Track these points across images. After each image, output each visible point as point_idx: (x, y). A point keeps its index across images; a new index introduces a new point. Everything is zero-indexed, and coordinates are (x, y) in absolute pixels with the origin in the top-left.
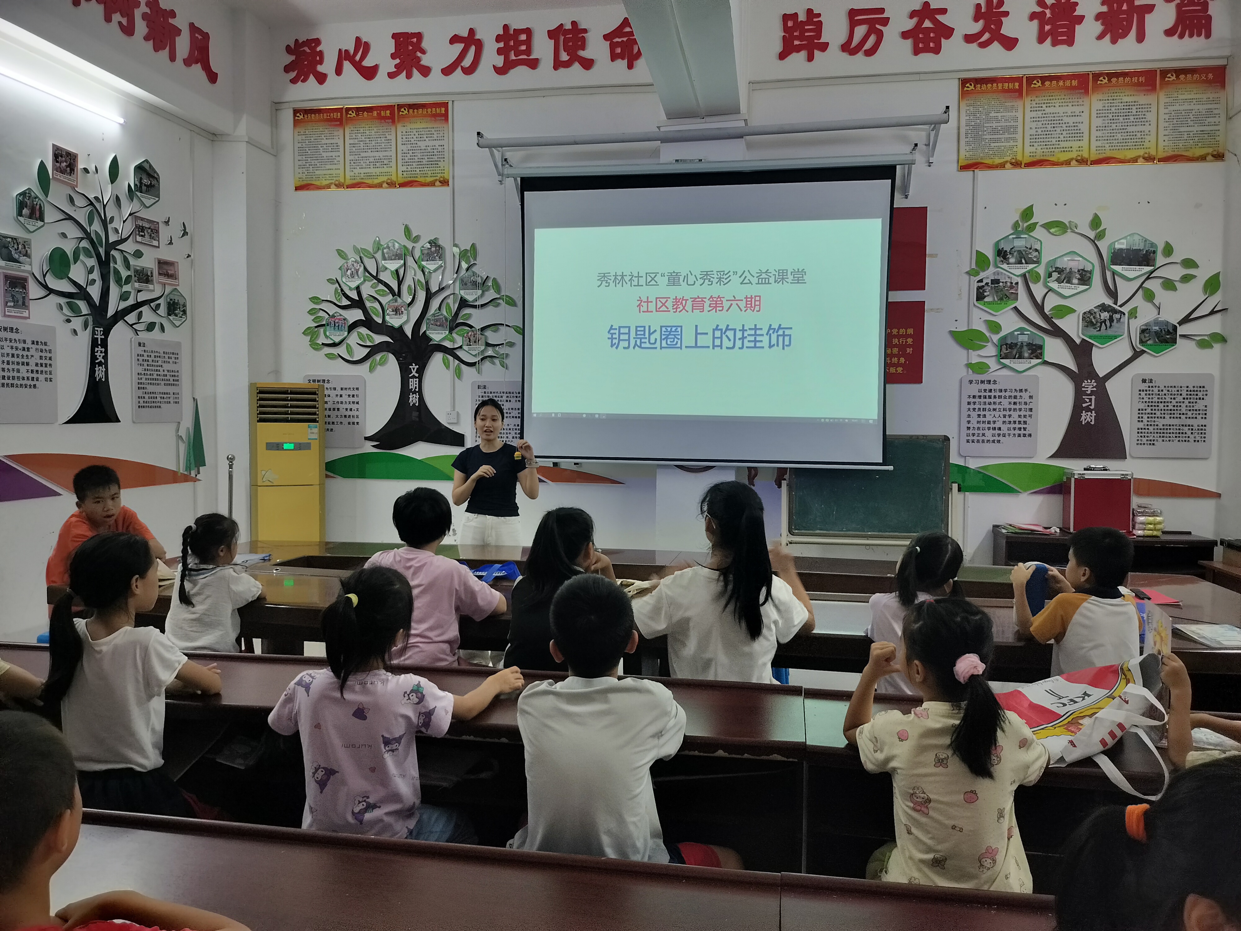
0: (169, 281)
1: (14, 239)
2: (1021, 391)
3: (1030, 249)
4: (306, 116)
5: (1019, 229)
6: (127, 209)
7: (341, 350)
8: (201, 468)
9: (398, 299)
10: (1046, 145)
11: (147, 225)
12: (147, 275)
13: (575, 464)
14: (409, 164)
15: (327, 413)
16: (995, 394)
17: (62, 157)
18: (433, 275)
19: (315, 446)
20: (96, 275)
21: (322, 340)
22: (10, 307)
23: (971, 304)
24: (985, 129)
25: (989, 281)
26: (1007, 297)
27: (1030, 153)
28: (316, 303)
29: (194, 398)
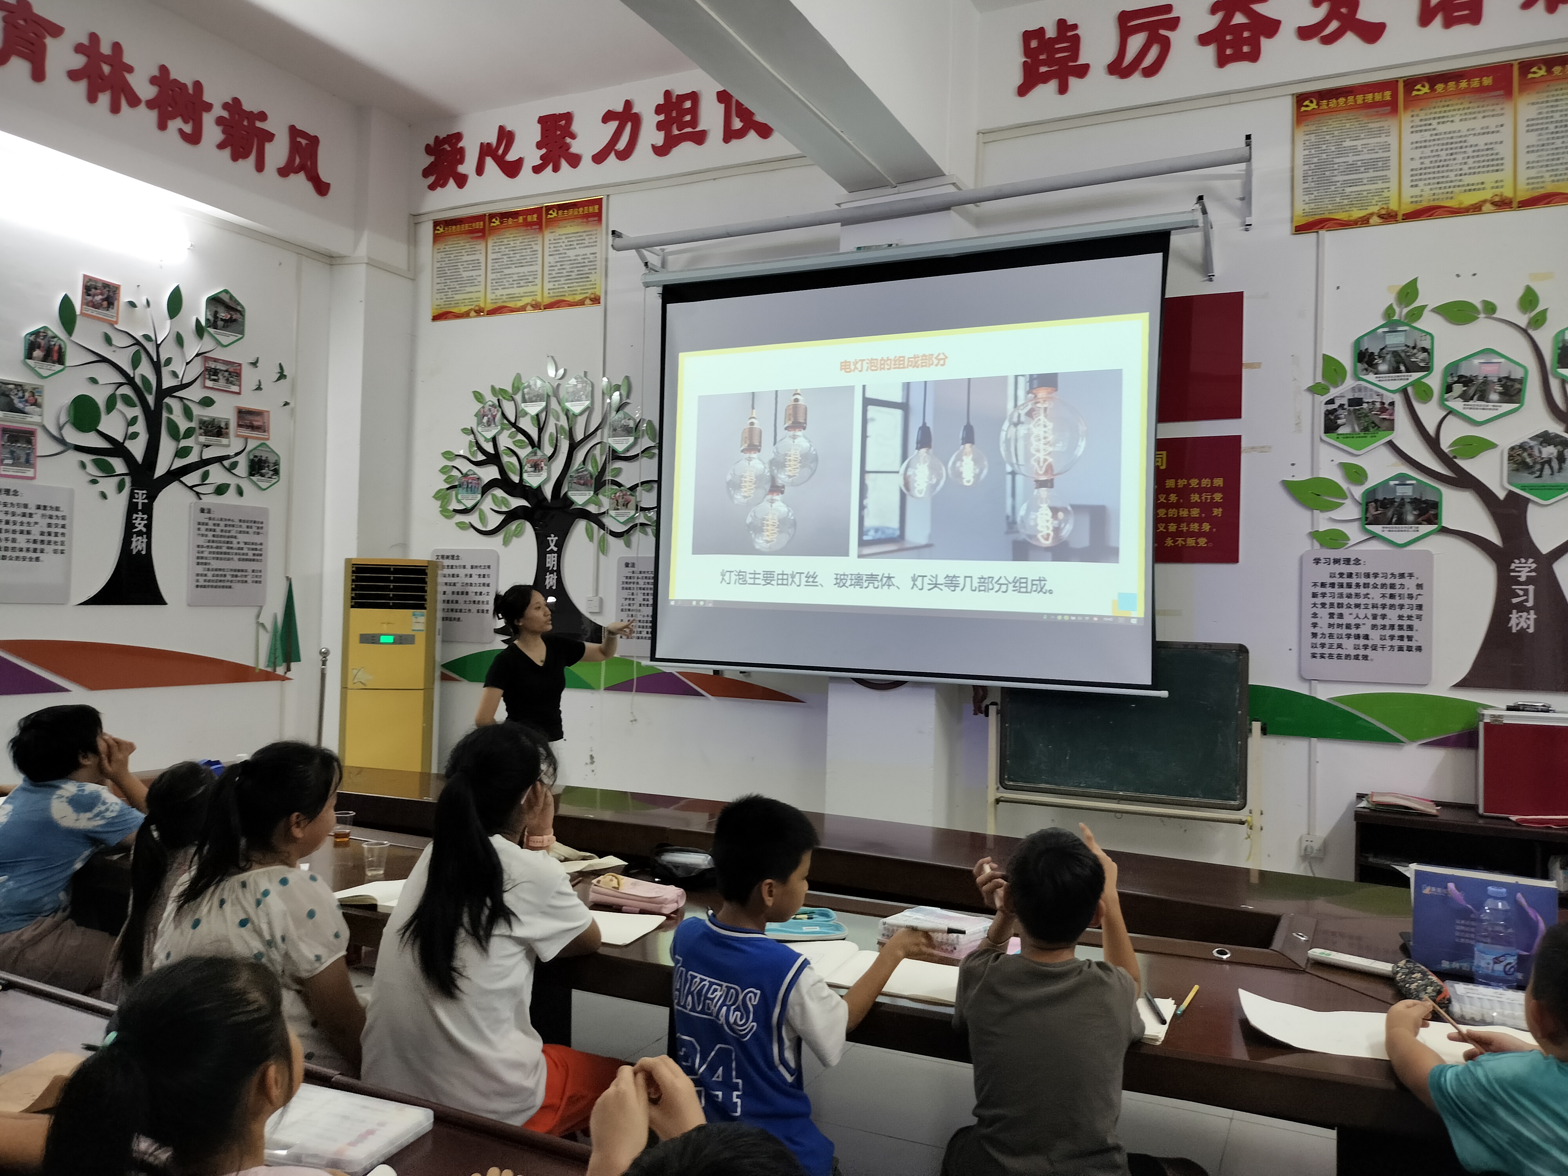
0: (255, 434)
1: (19, 386)
2: (1402, 576)
3: (1414, 348)
4: (446, 229)
5: (1396, 318)
6: (193, 347)
7: (473, 519)
8: (293, 663)
9: (538, 451)
10: (1438, 183)
11: (223, 367)
12: (221, 428)
14: (557, 279)
15: (455, 597)
16: (1358, 581)
17: (96, 289)
18: (579, 418)
19: (421, 639)
20: (140, 427)
21: (453, 505)
22: (7, 465)
23: (1317, 439)
24: (1336, 166)
25: (1345, 401)
26: (1375, 425)
27: (1412, 197)
28: (448, 459)
29: (287, 578)
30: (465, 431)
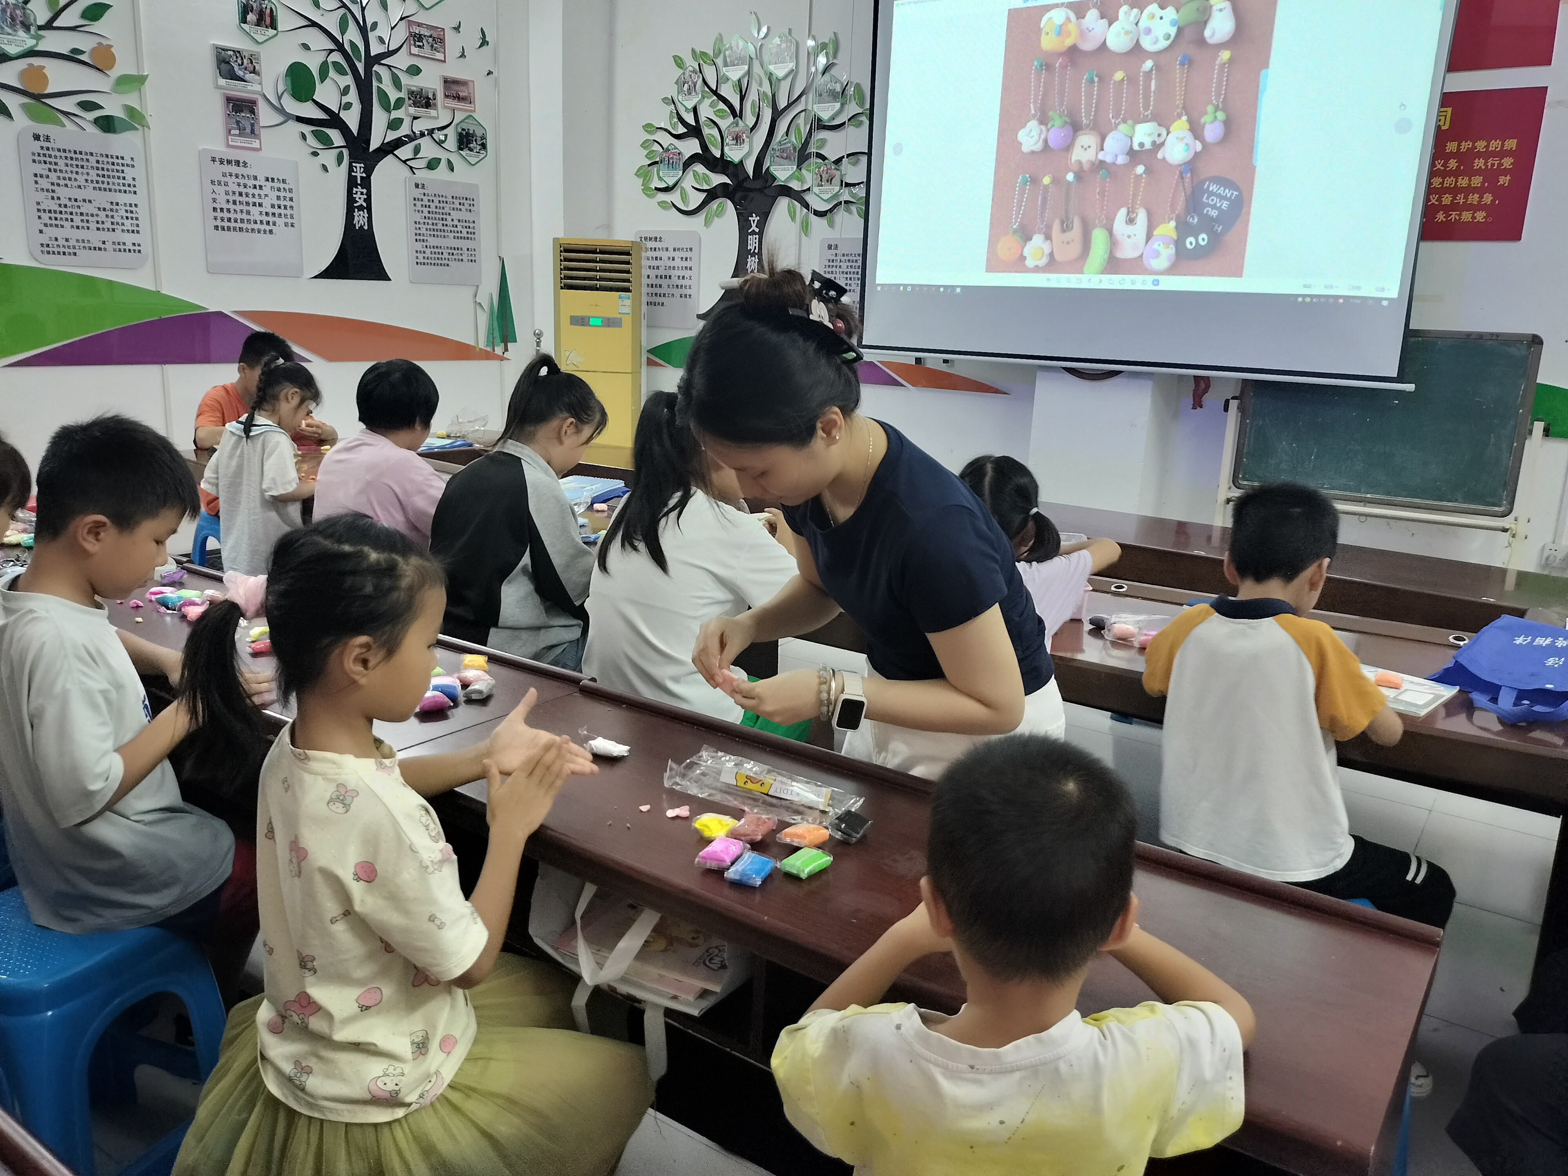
0: (461, 105)
1: (237, 52)
6: (397, 10)
7: (674, 197)
8: (509, 344)
9: (740, 122)
11: (425, 32)
13: (945, 361)
15: (658, 281)
18: (782, 84)
19: (627, 322)
20: (353, 97)
21: (655, 183)
28: (649, 132)
29: (499, 257)
30: (665, 100)
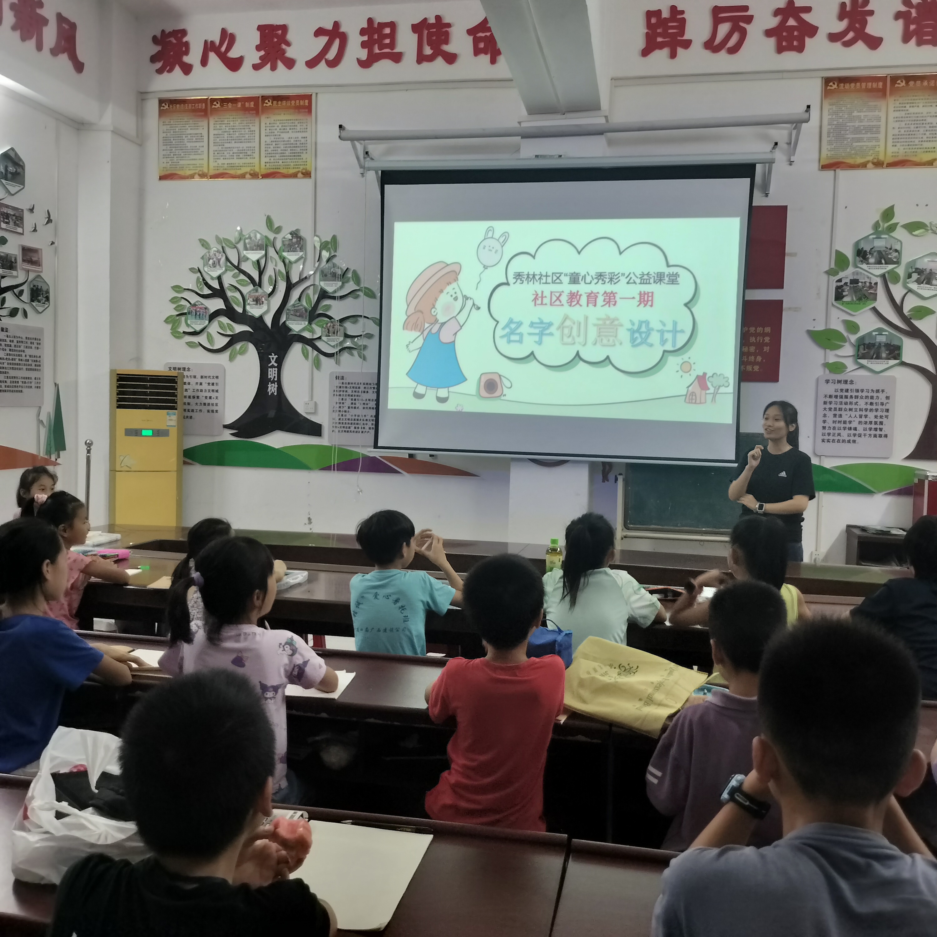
2: (878, 391)
3: (891, 249)
4: (171, 106)
5: (880, 229)
7: (202, 339)
8: (61, 453)
9: (259, 289)
11: (11, 212)
12: (12, 262)
13: (431, 456)
14: (272, 155)
15: (187, 400)
16: (852, 394)
18: (294, 266)
19: (173, 433)
21: (183, 328)
23: (830, 304)
24: (848, 128)
25: (848, 281)
26: (865, 297)
27: (893, 153)
28: (178, 292)
29: (55, 384)
30: (192, 270)
